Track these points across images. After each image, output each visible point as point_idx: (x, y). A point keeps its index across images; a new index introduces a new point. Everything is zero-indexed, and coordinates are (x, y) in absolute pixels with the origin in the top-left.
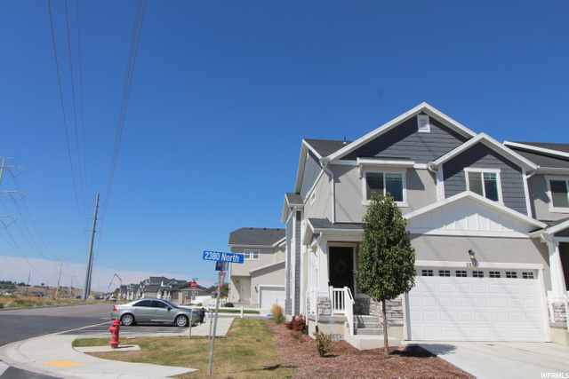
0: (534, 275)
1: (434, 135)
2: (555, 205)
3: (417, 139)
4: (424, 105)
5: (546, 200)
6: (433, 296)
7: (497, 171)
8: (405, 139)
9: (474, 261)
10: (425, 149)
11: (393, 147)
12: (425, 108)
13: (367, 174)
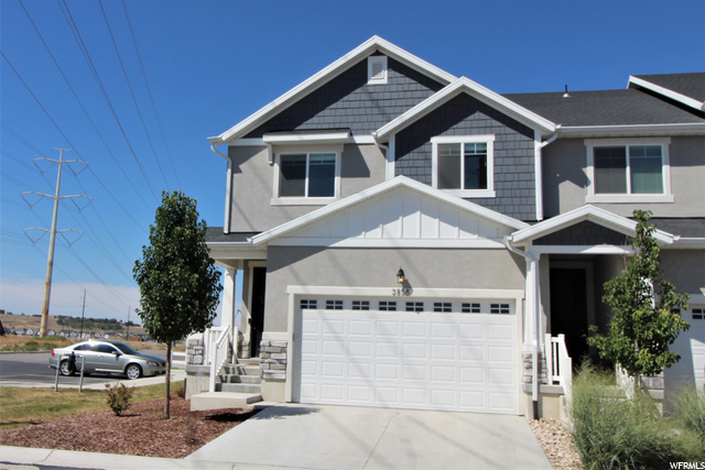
0: (510, 309)
1: (394, 88)
2: (597, 191)
3: (364, 97)
4: (376, 40)
5: (583, 182)
6: (339, 339)
7: (489, 139)
8: (345, 98)
9: (407, 286)
10: (375, 111)
11: (326, 112)
12: (376, 46)
13: (283, 157)
